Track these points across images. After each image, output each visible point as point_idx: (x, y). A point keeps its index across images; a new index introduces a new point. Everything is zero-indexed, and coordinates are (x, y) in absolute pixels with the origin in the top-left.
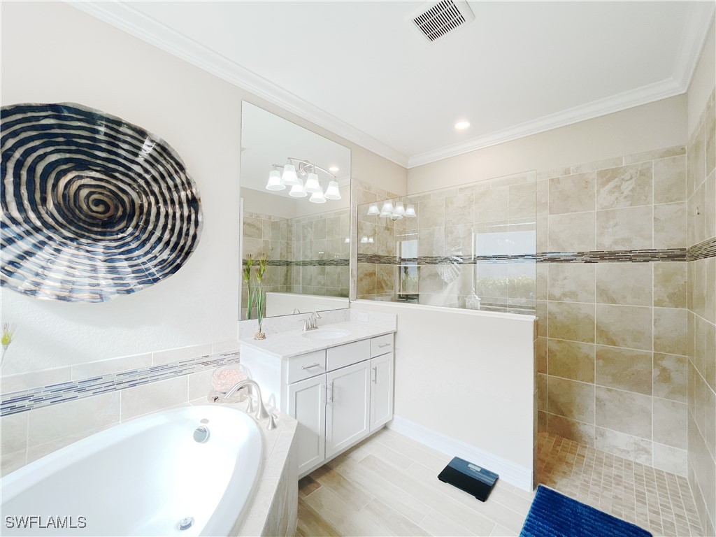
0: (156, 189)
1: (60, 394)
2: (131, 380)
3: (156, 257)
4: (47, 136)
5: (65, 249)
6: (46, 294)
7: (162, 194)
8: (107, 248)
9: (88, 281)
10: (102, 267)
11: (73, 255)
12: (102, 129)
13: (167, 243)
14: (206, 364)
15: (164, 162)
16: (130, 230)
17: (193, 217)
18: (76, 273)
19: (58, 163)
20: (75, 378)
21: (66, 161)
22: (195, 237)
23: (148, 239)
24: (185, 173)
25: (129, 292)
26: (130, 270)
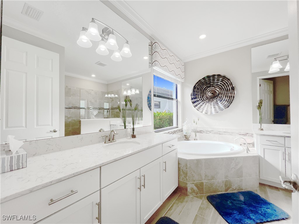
0: (223, 87)
1: (207, 132)
2: (219, 133)
3: (224, 104)
4: (203, 84)
5: (207, 104)
6: (204, 112)
7: (225, 88)
8: (213, 103)
9: (210, 110)
10: (212, 107)
11: (208, 105)
12: (212, 78)
13: (226, 100)
14: (240, 134)
15: (225, 80)
16: (218, 98)
17: (233, 92)
18: (208, 108)
19: (205, 88)
20: (210, 130)
21: (206, 87)
22: (234, 97)
23: (222, 100)
24: (230, 81)
25: (217, 112)
26: (218, 107)
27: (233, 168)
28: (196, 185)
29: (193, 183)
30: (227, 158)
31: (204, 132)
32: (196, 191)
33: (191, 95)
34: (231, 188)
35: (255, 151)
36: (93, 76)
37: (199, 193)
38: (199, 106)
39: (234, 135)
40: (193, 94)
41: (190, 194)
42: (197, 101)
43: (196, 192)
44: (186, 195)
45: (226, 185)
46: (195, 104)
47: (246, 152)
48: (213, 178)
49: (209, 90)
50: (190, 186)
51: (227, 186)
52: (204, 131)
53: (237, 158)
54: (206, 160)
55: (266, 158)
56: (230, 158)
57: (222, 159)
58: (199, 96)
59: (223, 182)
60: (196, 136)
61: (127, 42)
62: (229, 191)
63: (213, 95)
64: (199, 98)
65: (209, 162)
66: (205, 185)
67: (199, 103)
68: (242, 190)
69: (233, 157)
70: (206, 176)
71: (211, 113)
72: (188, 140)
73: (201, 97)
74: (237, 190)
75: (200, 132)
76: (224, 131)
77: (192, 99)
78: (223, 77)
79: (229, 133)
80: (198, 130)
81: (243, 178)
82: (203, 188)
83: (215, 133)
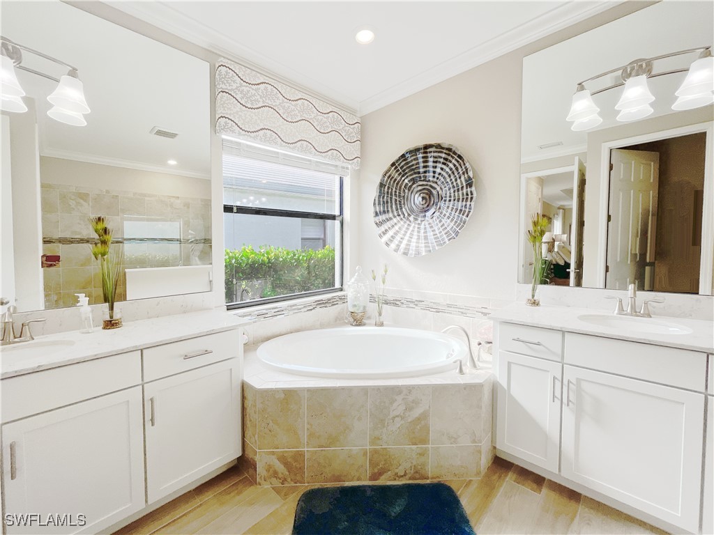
27: (397, 416)
28: (283, 459)
29: (273, 453)
30: (378, 389)
31: (402, 303)
32: (282, 474)
33: (374, 204)
34: (389, 472)
35: (489, 369)
36: (172, 162)
37: (289, 480)
38: (391, 233)
39: (470, 315)
40: (379, 201)
41: (262, 482)
42: (388, 220)
43: (280, 475)
44: (252, 481)
45: (373, 464)
46: (383, 228)
47: (458, 370)
48: (333, 441)
49: (416, 190)
50: (263, 460)
51: (378, 465)
52: (402, 301)
53: (410, 389)
54: (313, 392)
55: (512, 392)
56: (387, 388)
57: (365, 390)
58: (394, 206)
59: (365, 454)
60: (380, 315)
61: (73, 73)
62: (383, 481)
63: (424, 201)
64: (392, 212)
65: (322, 399)
66: (309, 459)
67: (393, 226)
68: (427, 478)
69: (398, 387)
70: (311, 435)
71: (418, 253)
72: (359, 325)
73: (397, 210)
74: (410, 479)
75: (395, 303)
76: (448, 303)
77: (377, 214)
78: (447, 149)
79: (457, 310)
80: (390, 297)
81: (430, 446)
82: (301, 469)
83: (428, 308)
